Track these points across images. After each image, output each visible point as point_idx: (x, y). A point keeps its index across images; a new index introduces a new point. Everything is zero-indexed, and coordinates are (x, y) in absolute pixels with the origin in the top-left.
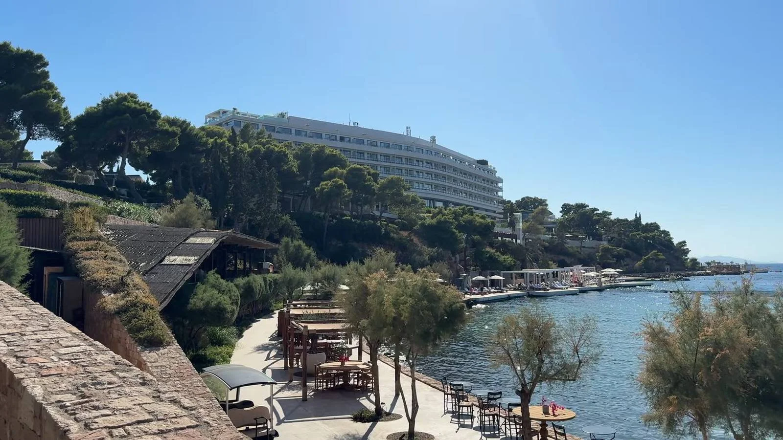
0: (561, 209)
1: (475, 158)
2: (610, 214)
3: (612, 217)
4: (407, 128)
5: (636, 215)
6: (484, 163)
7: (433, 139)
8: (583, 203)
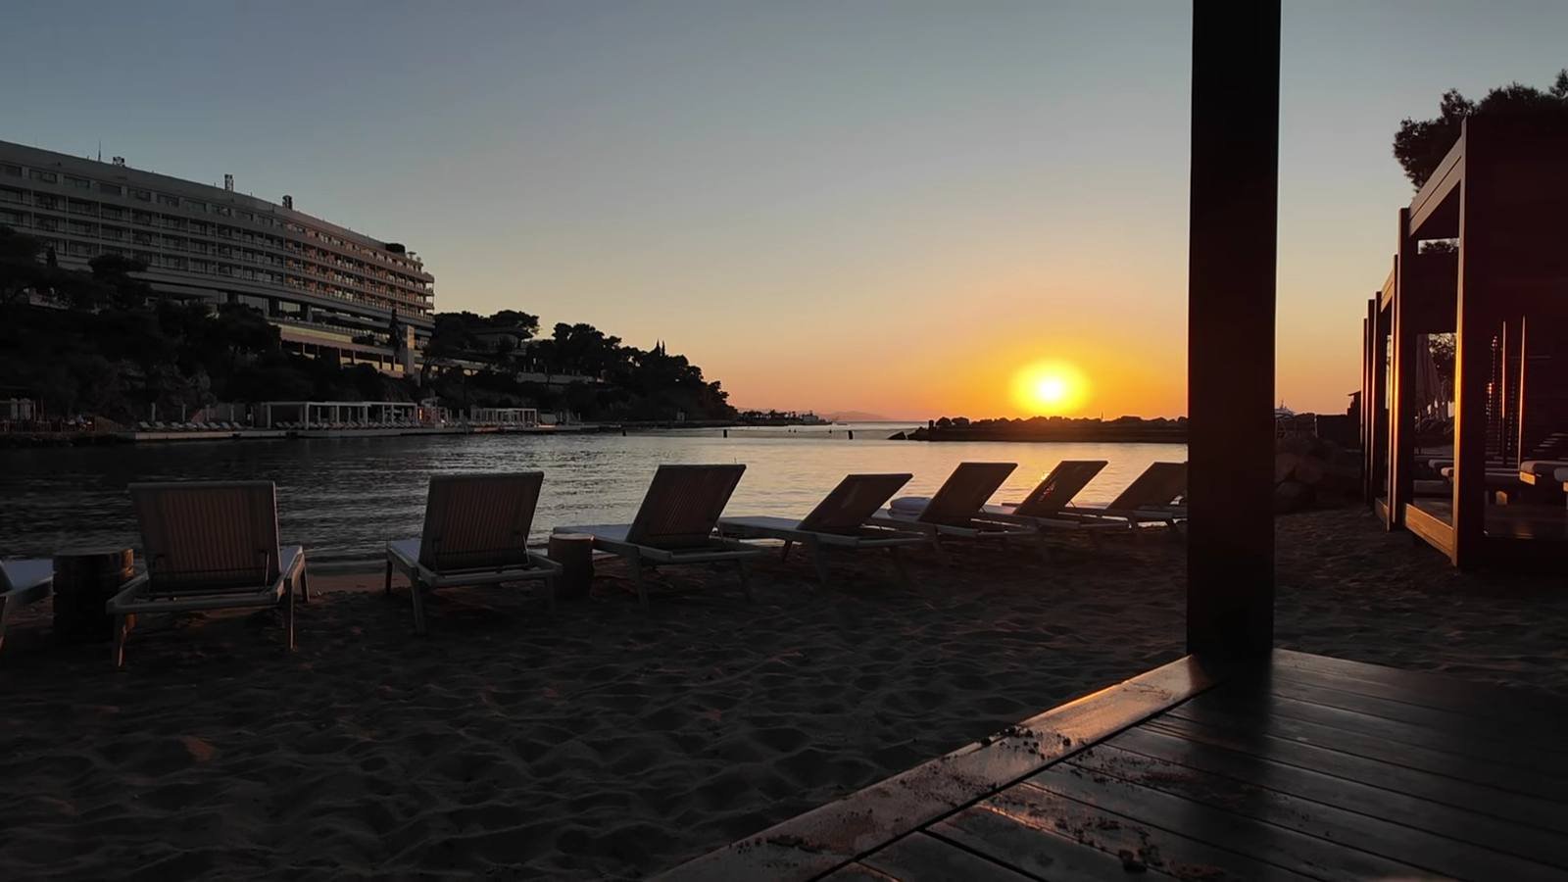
0: (554, 331)
1: (381, 240)
2: (619, 340)
3: (622, 345)
4: (226, 176)
5: (658, 344)
6: (397, 249)
7: (288, 201)
8: (586, 323)
